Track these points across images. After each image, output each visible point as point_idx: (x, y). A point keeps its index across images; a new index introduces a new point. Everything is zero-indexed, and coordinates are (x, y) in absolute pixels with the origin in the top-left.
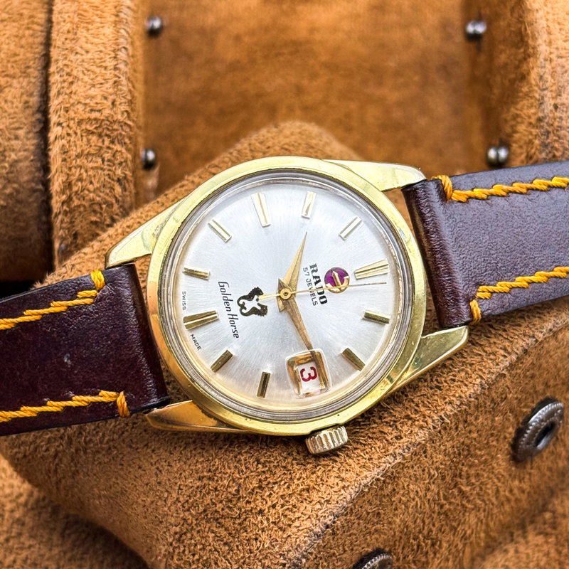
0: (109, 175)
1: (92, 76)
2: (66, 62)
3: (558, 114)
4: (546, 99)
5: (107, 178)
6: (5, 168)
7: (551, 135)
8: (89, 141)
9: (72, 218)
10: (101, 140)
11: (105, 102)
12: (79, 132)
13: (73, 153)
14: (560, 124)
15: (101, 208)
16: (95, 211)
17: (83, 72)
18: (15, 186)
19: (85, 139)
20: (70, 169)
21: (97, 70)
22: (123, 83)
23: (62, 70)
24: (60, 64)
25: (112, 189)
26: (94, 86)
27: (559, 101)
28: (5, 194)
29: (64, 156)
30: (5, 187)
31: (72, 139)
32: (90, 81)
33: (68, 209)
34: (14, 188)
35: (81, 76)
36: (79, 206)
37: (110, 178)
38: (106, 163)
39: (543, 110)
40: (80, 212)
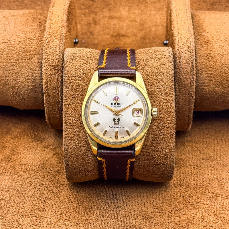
1: (53, 54)
8: (52, 71)
10: (55, 70)
11: (56, 60)
12: (50, 68)
20: (47, 78)
22: (61, 55)
29: (46, 75)
31: (48, 70)
35: (50, 54)
36: (50, 88)
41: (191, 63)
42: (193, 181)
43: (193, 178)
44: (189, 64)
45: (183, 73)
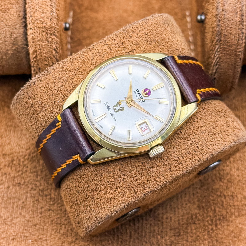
0: (50, 47)
1: (42, 9)
2: (32, 3)
3: (224, 13)
4: (219, 7)
5: (50, 48)
6: (12, 40)
7: (221, 21)
8: (42, 35)
9: (38, 63)
10: (47, 34)
11: (48, 19)
12: (38, 31)
13: (37, 40)
14: (224, 17)
15: (48, 59)
16: (46, 61)
17: (38, 7)
18: (16, 46)
19: (41, 34)
20: (36, 45)
21: (44, 7)
22: (54, 11)
23: (31, 7)
24: (30, 4)
25: (52, 52)
26: (43, 13)
27: (224, 8)
28: (13, 49)
29: (33, 41)
30: (12, 47)
31: (36, 34)
32: (42, 11)
33: (36, 60)
34: (16, 47)
35: (38, 9)
36: (40, 59)
37: (51, 48)
38: (49, 43)
39: (218, 11)
40: (41, 61)
41: (240, 11)
42: (236, 170)
43: (235, 167)
44: (237, 13)
45: (228, 26)
